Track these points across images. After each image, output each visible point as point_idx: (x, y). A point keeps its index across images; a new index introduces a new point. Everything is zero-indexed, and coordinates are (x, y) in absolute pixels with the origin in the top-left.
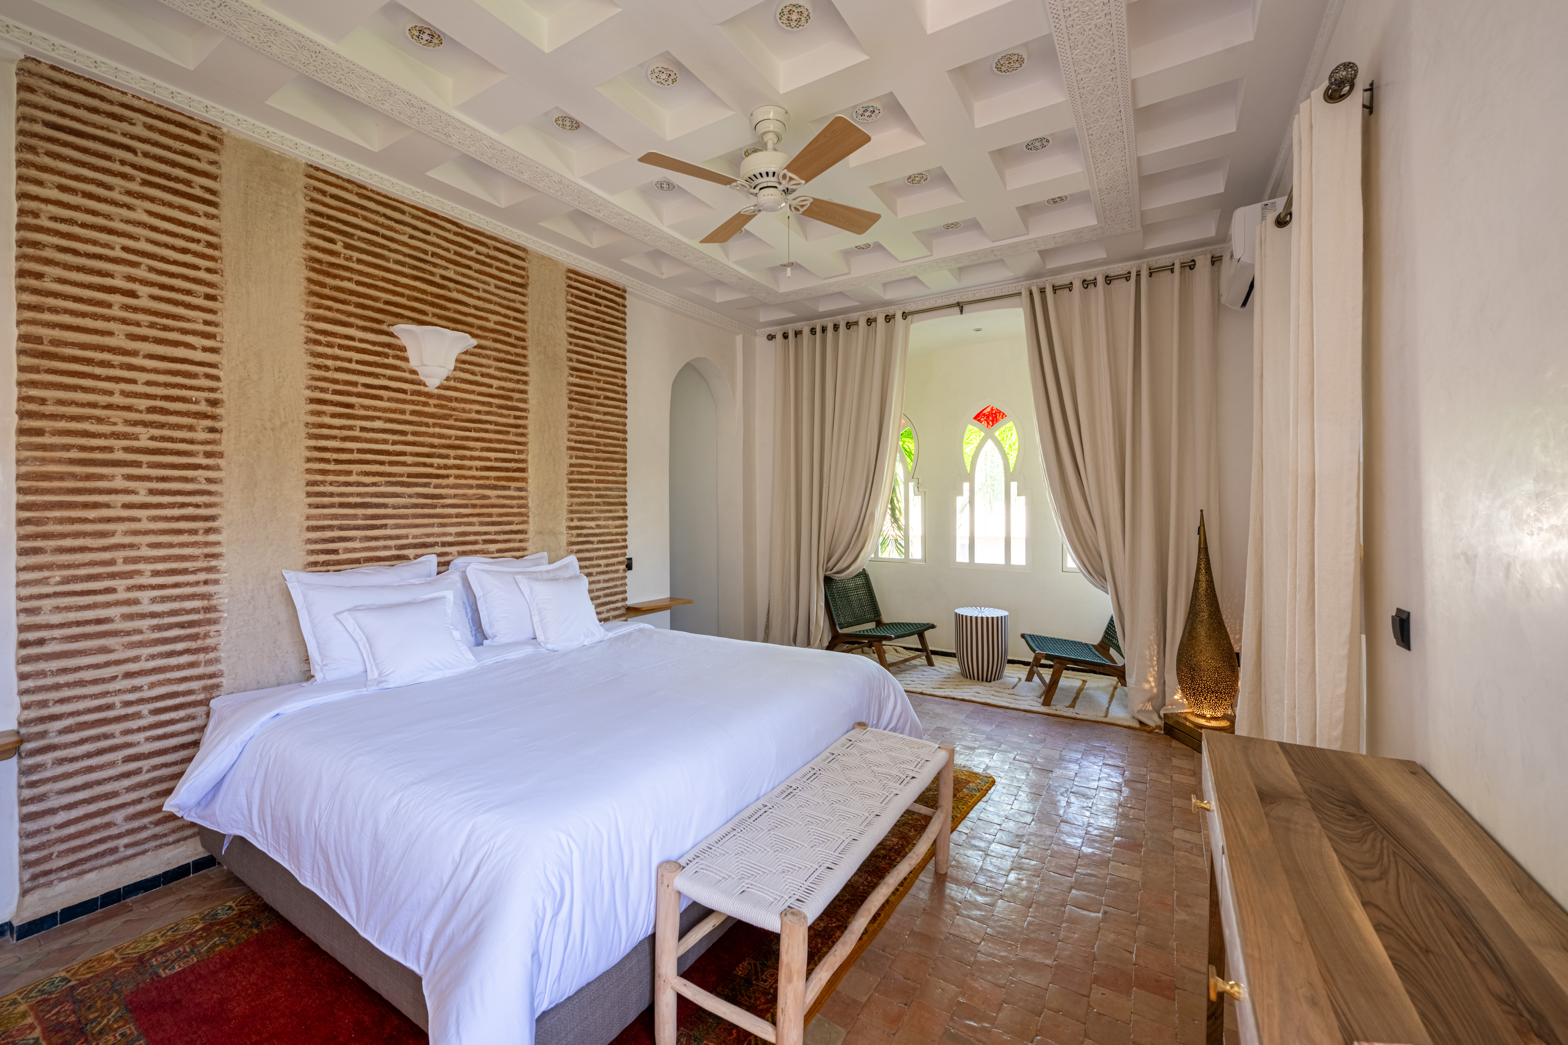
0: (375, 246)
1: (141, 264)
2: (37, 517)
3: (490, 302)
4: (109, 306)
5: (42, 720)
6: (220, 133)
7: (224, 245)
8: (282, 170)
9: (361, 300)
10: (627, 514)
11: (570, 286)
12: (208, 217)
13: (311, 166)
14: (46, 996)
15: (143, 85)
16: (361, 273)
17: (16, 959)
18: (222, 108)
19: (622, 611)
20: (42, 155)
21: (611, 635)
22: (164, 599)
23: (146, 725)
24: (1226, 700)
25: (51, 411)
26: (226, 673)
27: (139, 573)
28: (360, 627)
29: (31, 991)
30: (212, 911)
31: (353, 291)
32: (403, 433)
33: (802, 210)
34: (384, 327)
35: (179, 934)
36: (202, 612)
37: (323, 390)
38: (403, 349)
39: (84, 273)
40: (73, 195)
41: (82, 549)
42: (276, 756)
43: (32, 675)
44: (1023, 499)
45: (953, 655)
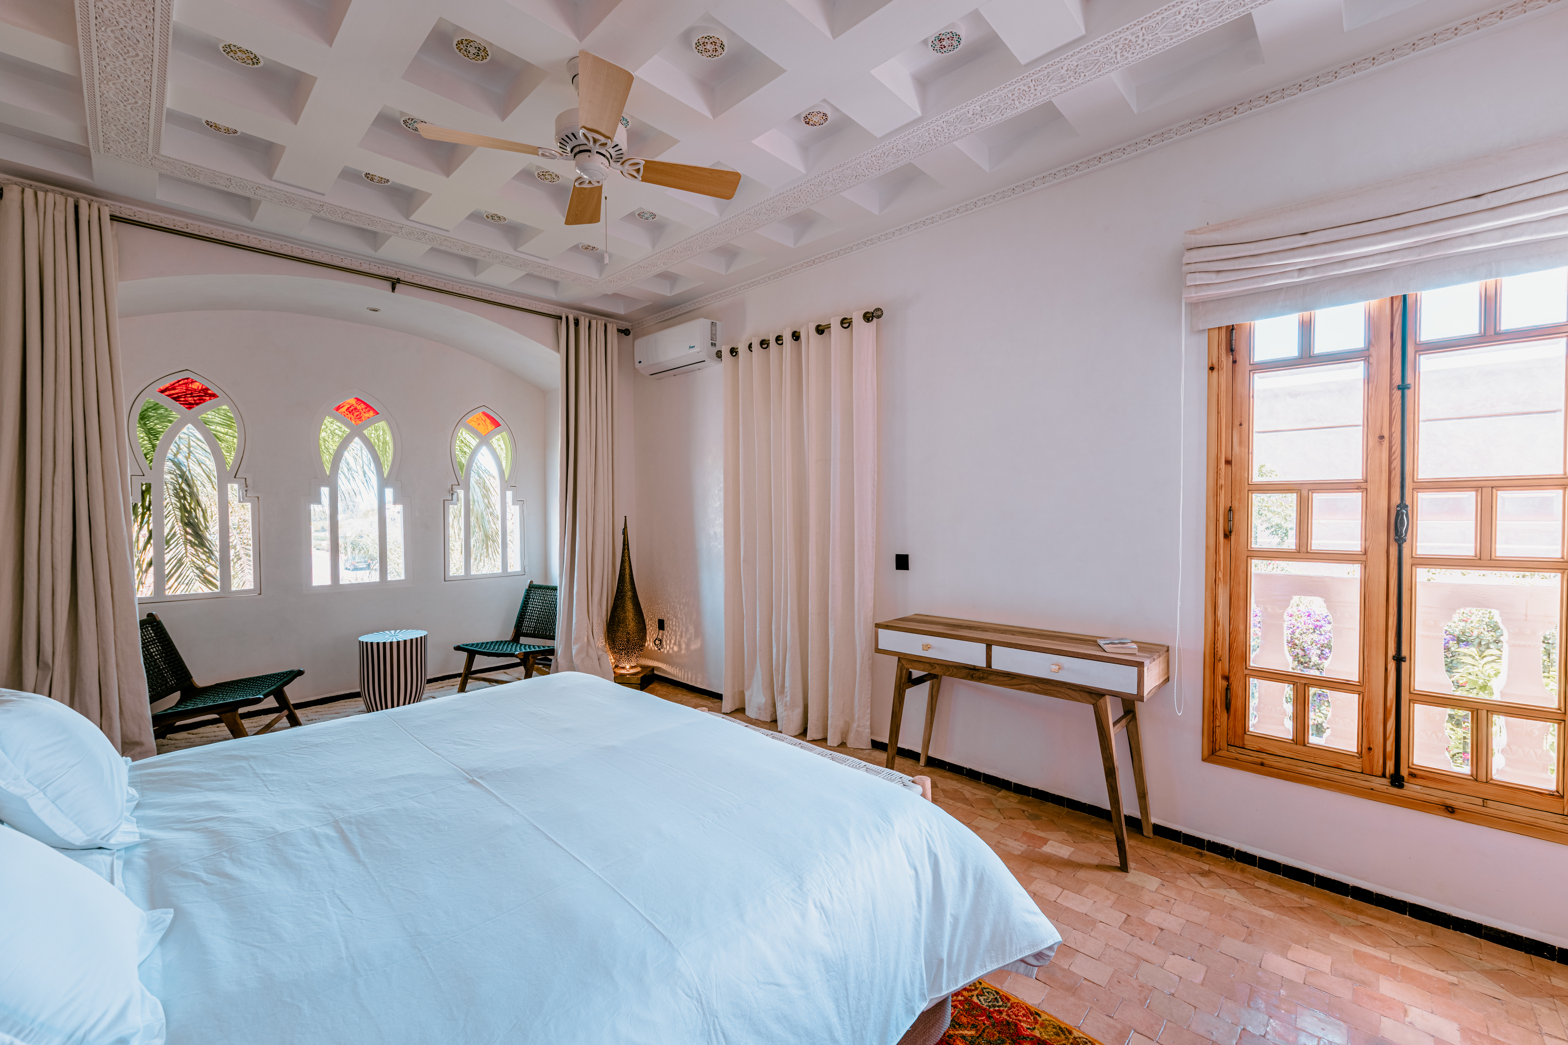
44: (399, 507)
45: (357, 695)
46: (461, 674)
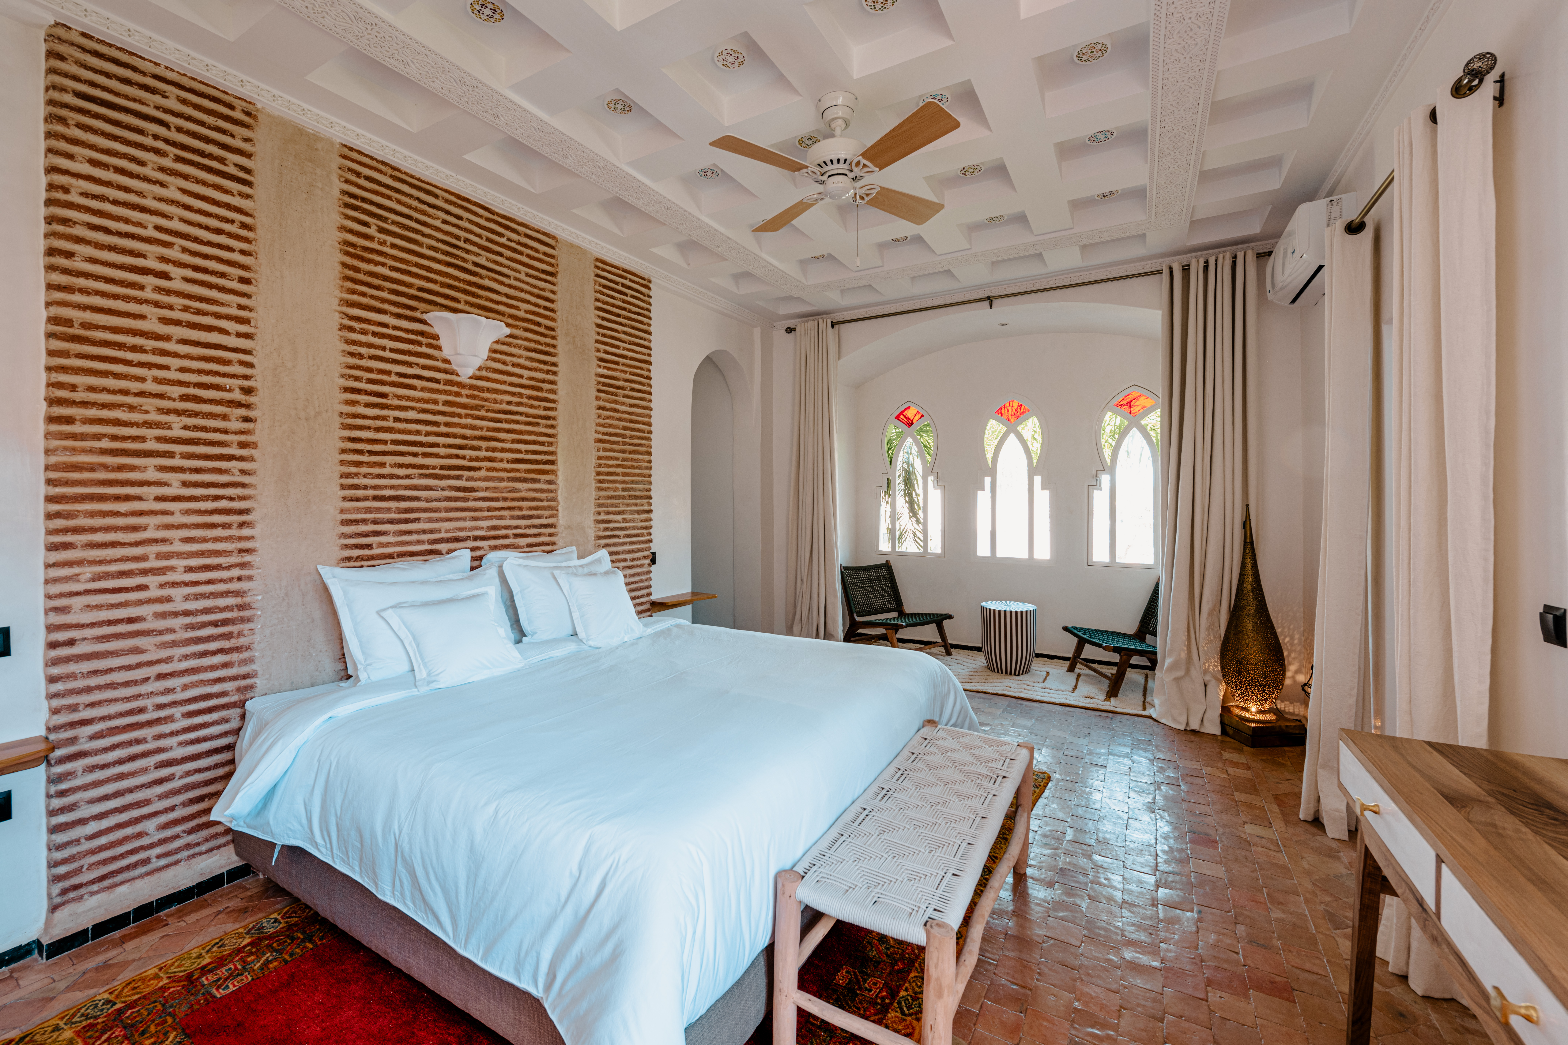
0: (409, 231)
1: (174, 244)
2: (67, 511)
3: (521, 290)
4: (142, 288)
5: (72, 725)
6: (254, 109)
7: (259, 227)
8: (317, 150)
9: (395, 286)
10: (652, 508)
11: (597, 276)
12: (243, 196)
13: (345, 146)
14: (91, 1021)
15: (177, 56)
16: (395, 258)
17: (50, 981)
18: (257, 83)
19: (647, 606)
20: (72, 127)
21: (650, 631)
22: (197, 597)
23: (179, 729)
24: (1273, 694)
25: (81, 398)
26: (260, 673)
27: (172, 569)
28: (405, 625)
29: (73, 1016)
30: (257, 924)
31: (387, 277)
32: (436, 424)
33: (867, 199)
34: (417, 314)
35: (226, 950)
36: (236, 609)
37: (357, 379)
38: (436, 337)
39: (116, 252)
40: (105, 170)
41: (114, 544)
42: (338, 762)
43: (62, 677)
44: (1047, 493)
45: (979, 649)
46: (1070, 658)
